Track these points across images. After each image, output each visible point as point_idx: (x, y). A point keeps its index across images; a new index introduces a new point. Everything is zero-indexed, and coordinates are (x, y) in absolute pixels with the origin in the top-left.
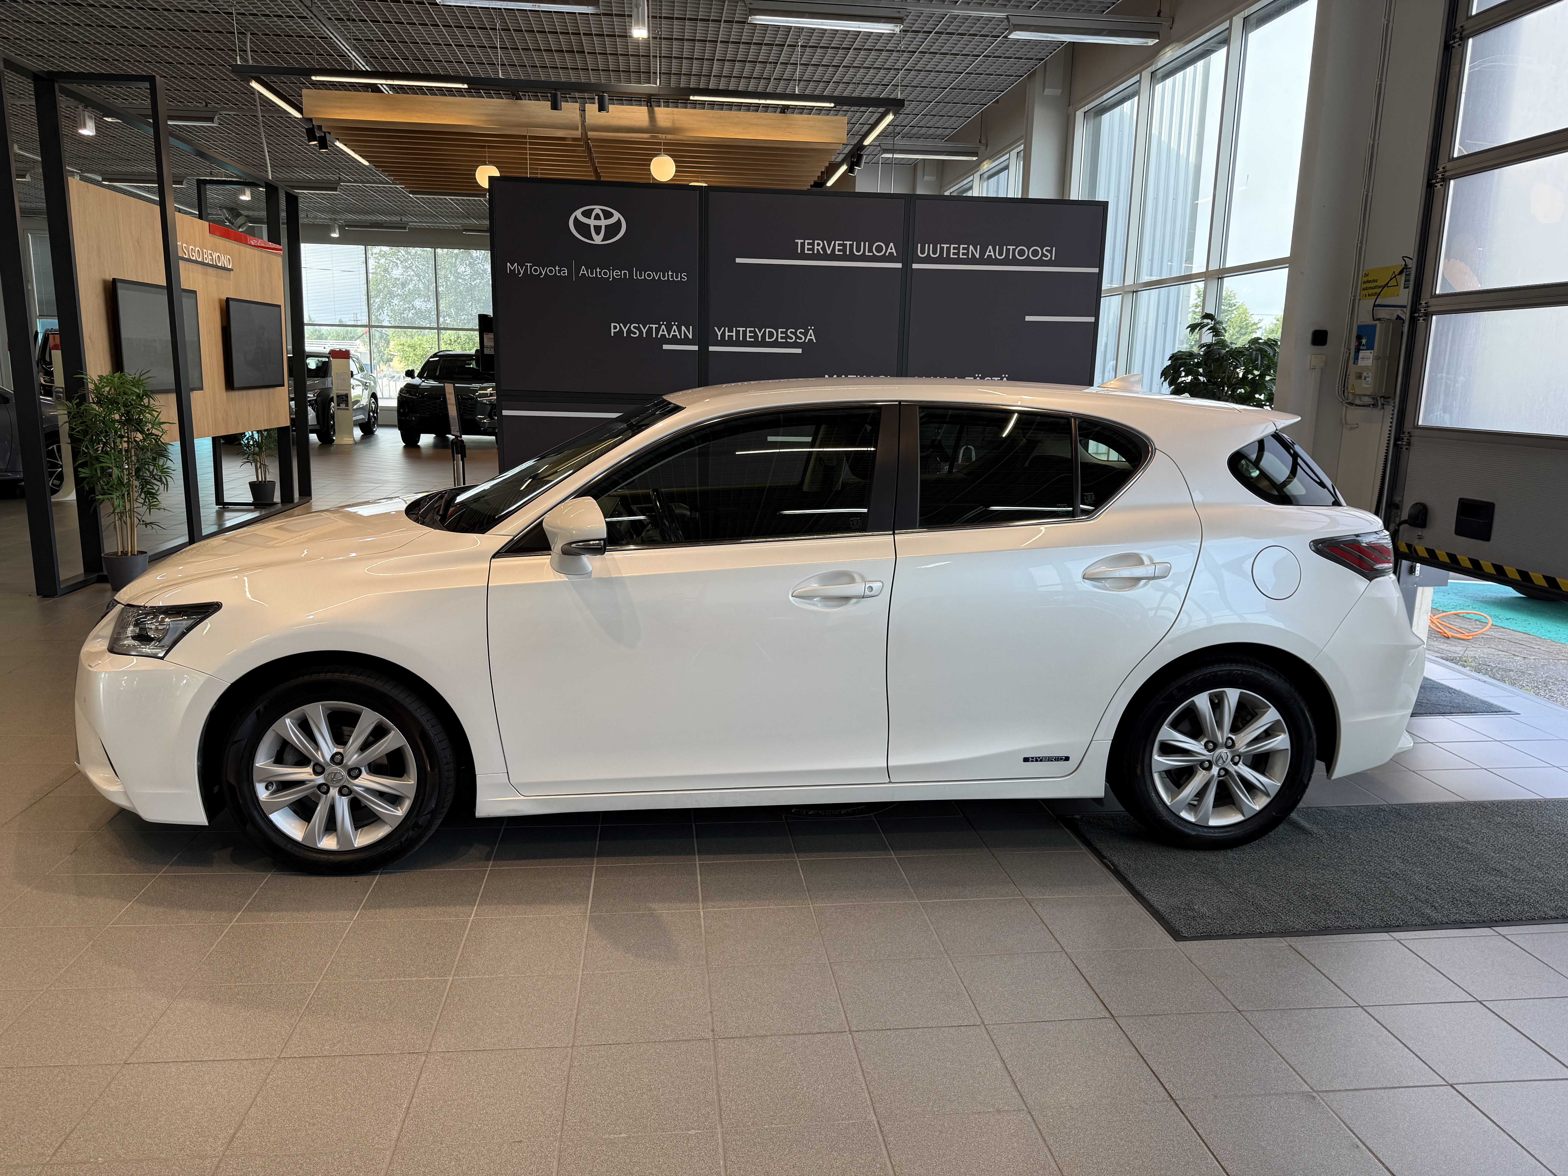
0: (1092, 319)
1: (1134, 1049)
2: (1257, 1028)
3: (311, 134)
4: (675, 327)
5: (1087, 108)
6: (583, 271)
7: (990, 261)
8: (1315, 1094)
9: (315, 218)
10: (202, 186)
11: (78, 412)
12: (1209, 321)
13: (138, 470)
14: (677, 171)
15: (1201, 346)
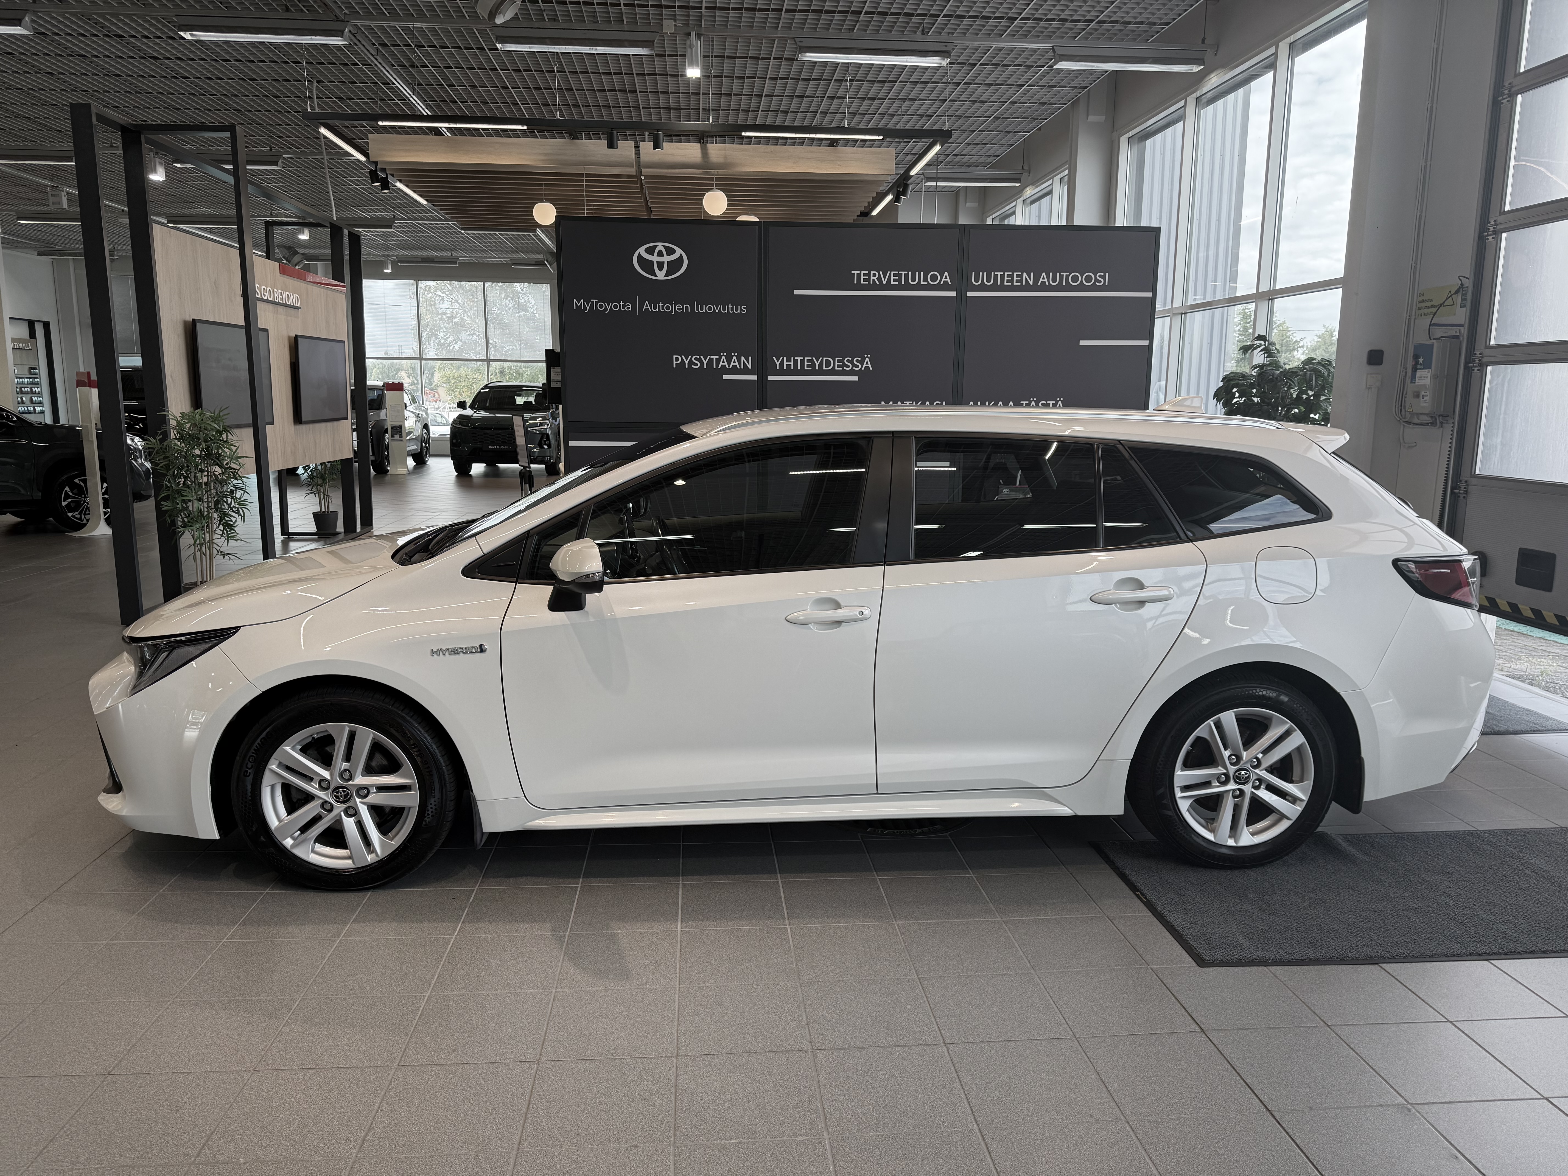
0: (1146, 343)
1: (1226, 1062)
2: (1347, 1042)
3: (374, 176)
4: (734, 358)
5: (1131, 134)
6: (647, 305)
7: (1044, 288)
8: (1410, 1107)
9: (369, 254)
10: (270, 228)
11: (161, 448)
12: (1262, 342)
13: (217, 503)
14: (729, 205)
15: (1255, 367)
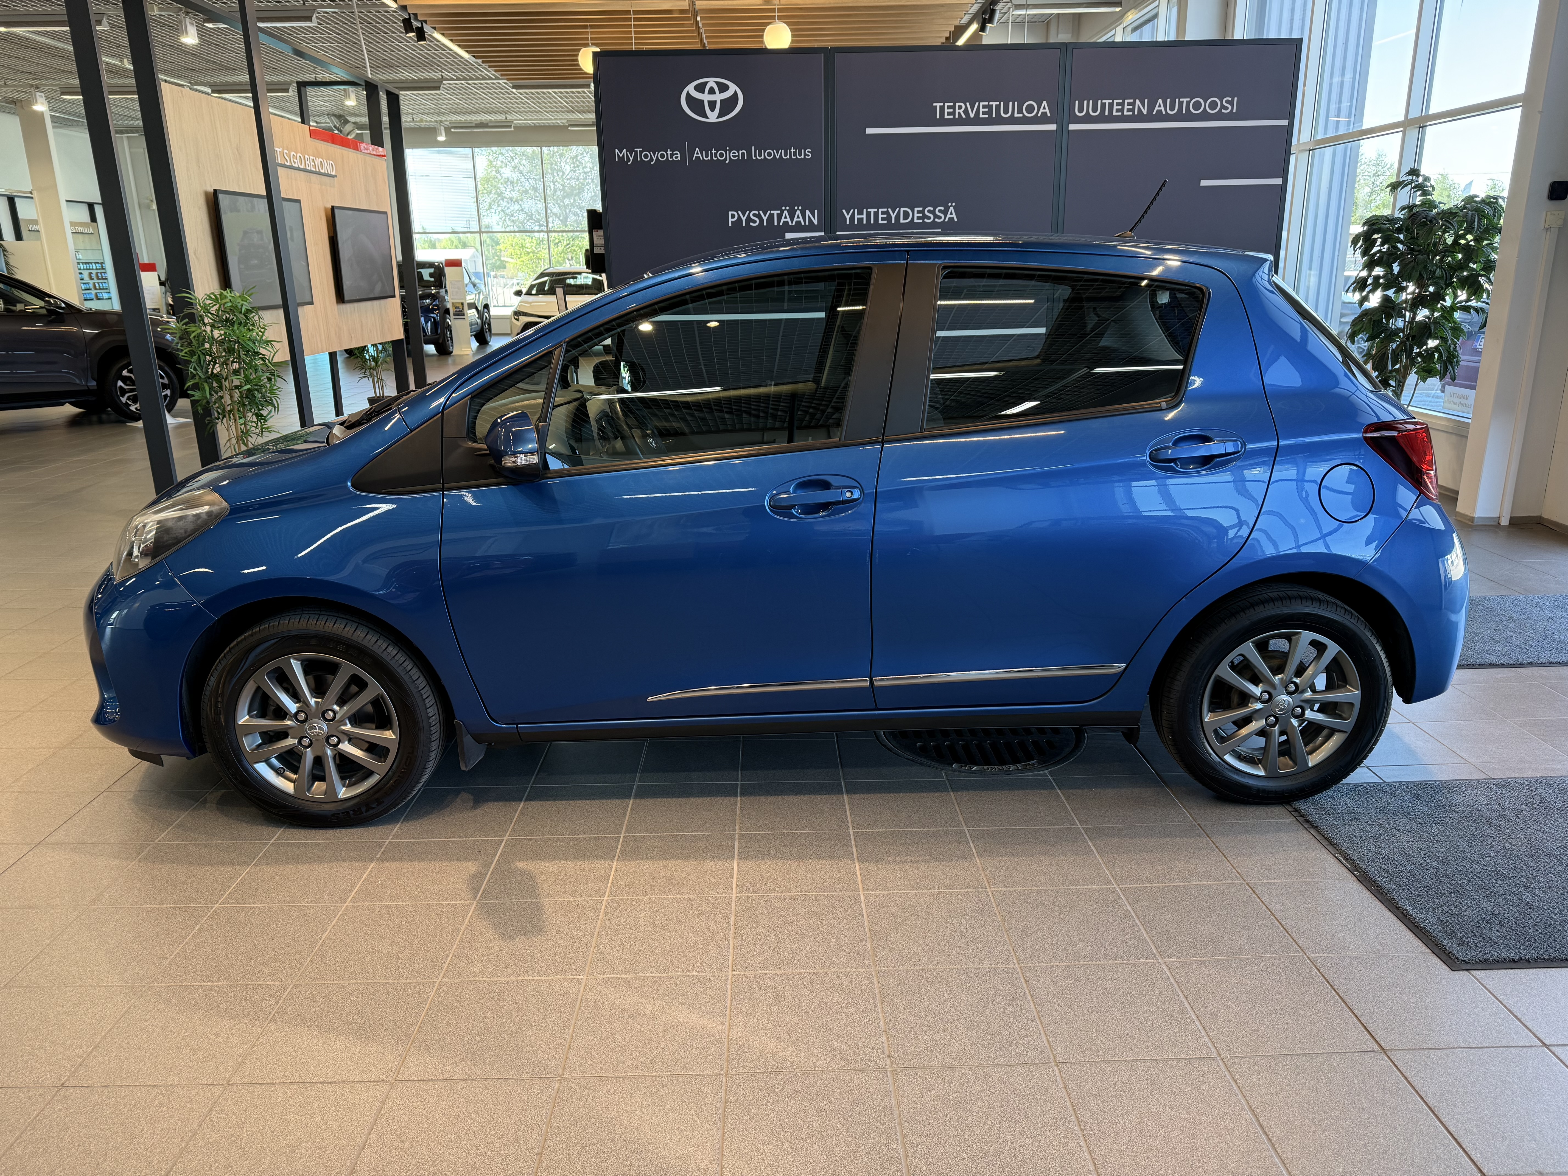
0: (1279, 181)
1: (1419, 1099)
3: (408, 25)
4: (798, 212)
6: (697, 153)
7: (1161, 117)
9: (421, 121)
10: (302, 89)
12: (1414, 178)
14: (793, 37)
15: (1404, 208)
